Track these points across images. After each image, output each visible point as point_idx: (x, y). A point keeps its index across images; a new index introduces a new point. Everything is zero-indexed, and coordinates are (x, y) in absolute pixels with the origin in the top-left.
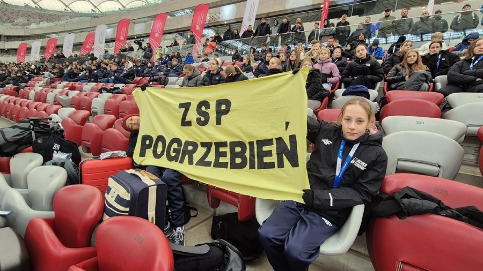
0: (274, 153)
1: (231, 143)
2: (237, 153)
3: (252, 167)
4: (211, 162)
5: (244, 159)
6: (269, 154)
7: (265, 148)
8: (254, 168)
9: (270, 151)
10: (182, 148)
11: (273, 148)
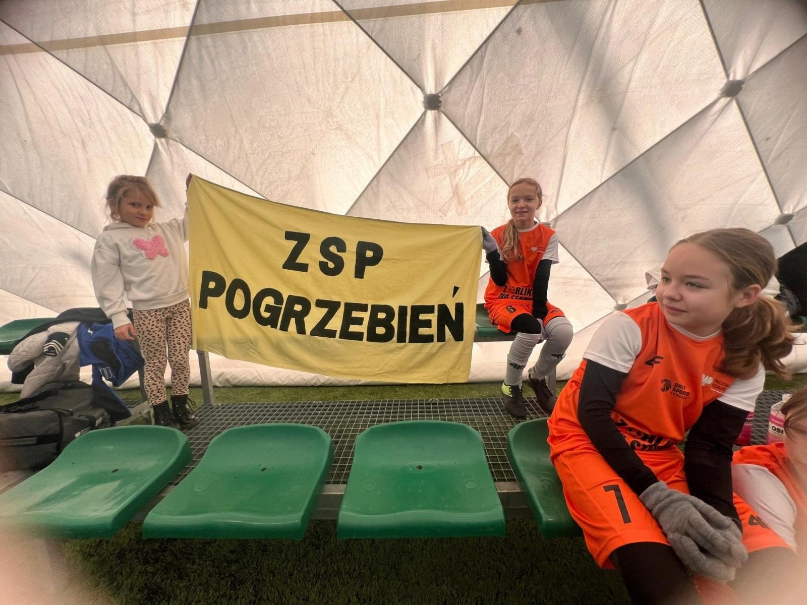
0: (434, 323)
1: (373, 306)
2: (380, 319)
3: (401, 339)
4: (336, 331)
5: (390, 329)
6: (428, 324)
7: (422, 317)
8: (405, 341)
9: (430, 321)
10: (283, 306)
11: (433, 317)
